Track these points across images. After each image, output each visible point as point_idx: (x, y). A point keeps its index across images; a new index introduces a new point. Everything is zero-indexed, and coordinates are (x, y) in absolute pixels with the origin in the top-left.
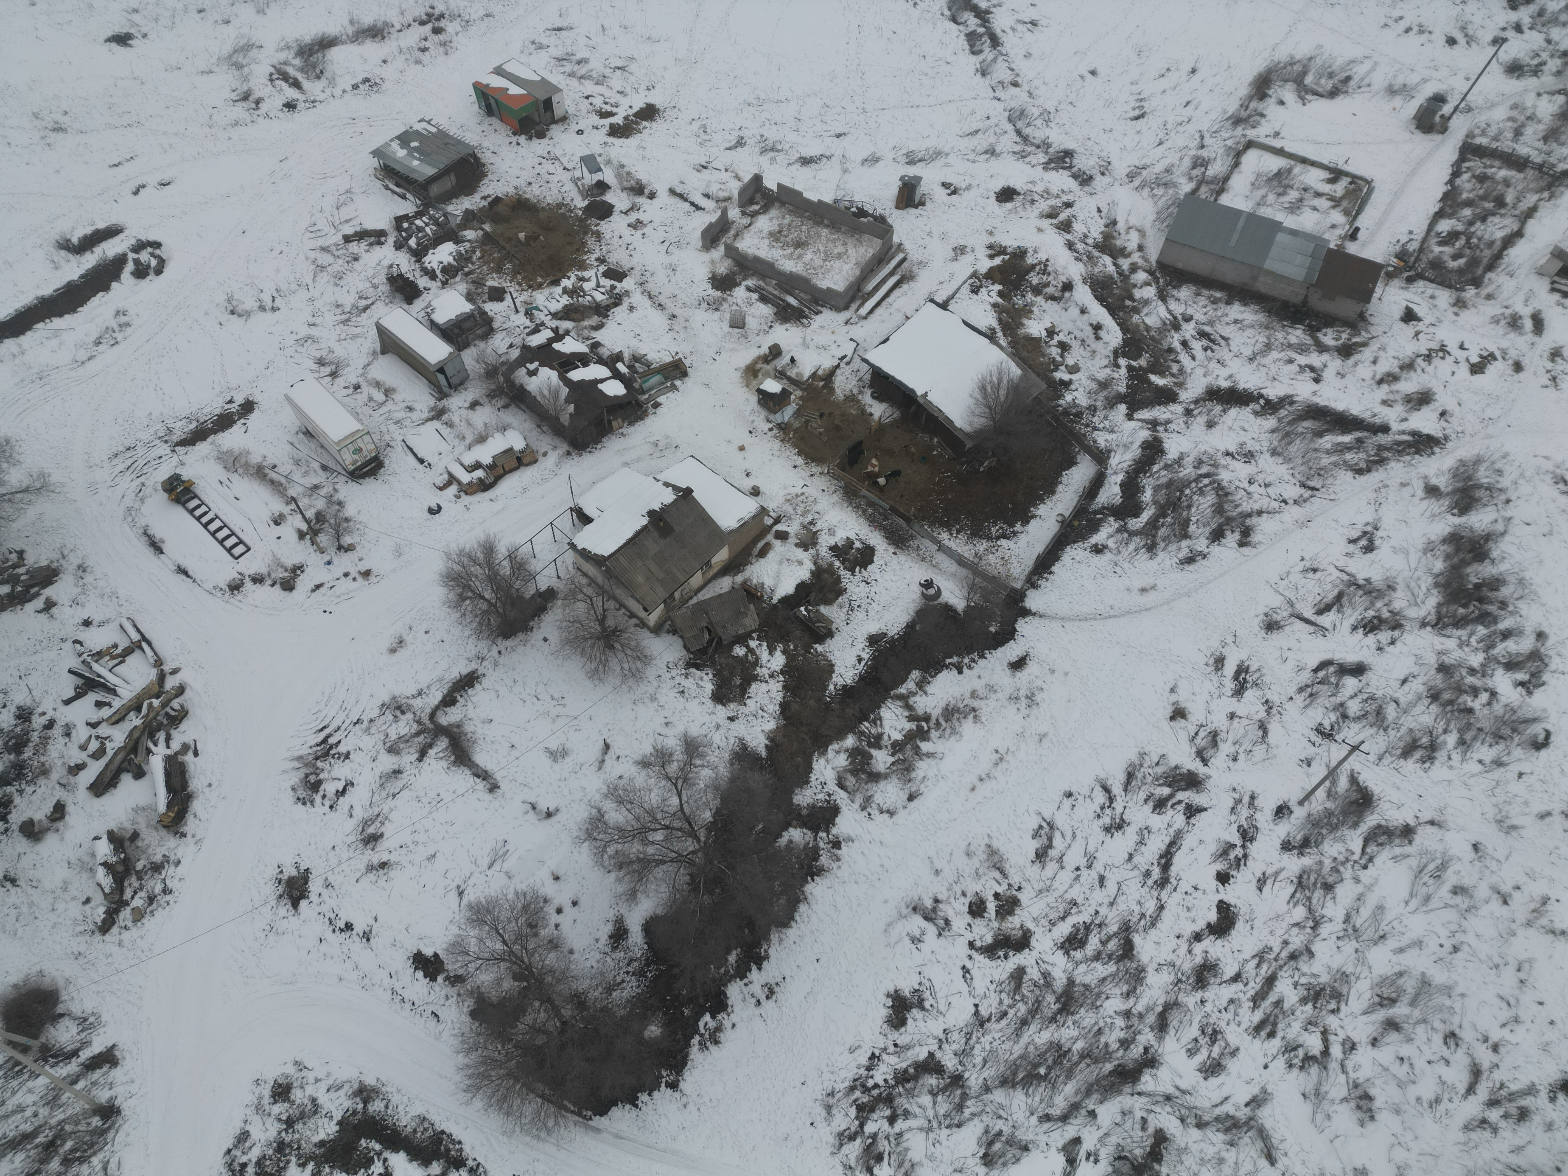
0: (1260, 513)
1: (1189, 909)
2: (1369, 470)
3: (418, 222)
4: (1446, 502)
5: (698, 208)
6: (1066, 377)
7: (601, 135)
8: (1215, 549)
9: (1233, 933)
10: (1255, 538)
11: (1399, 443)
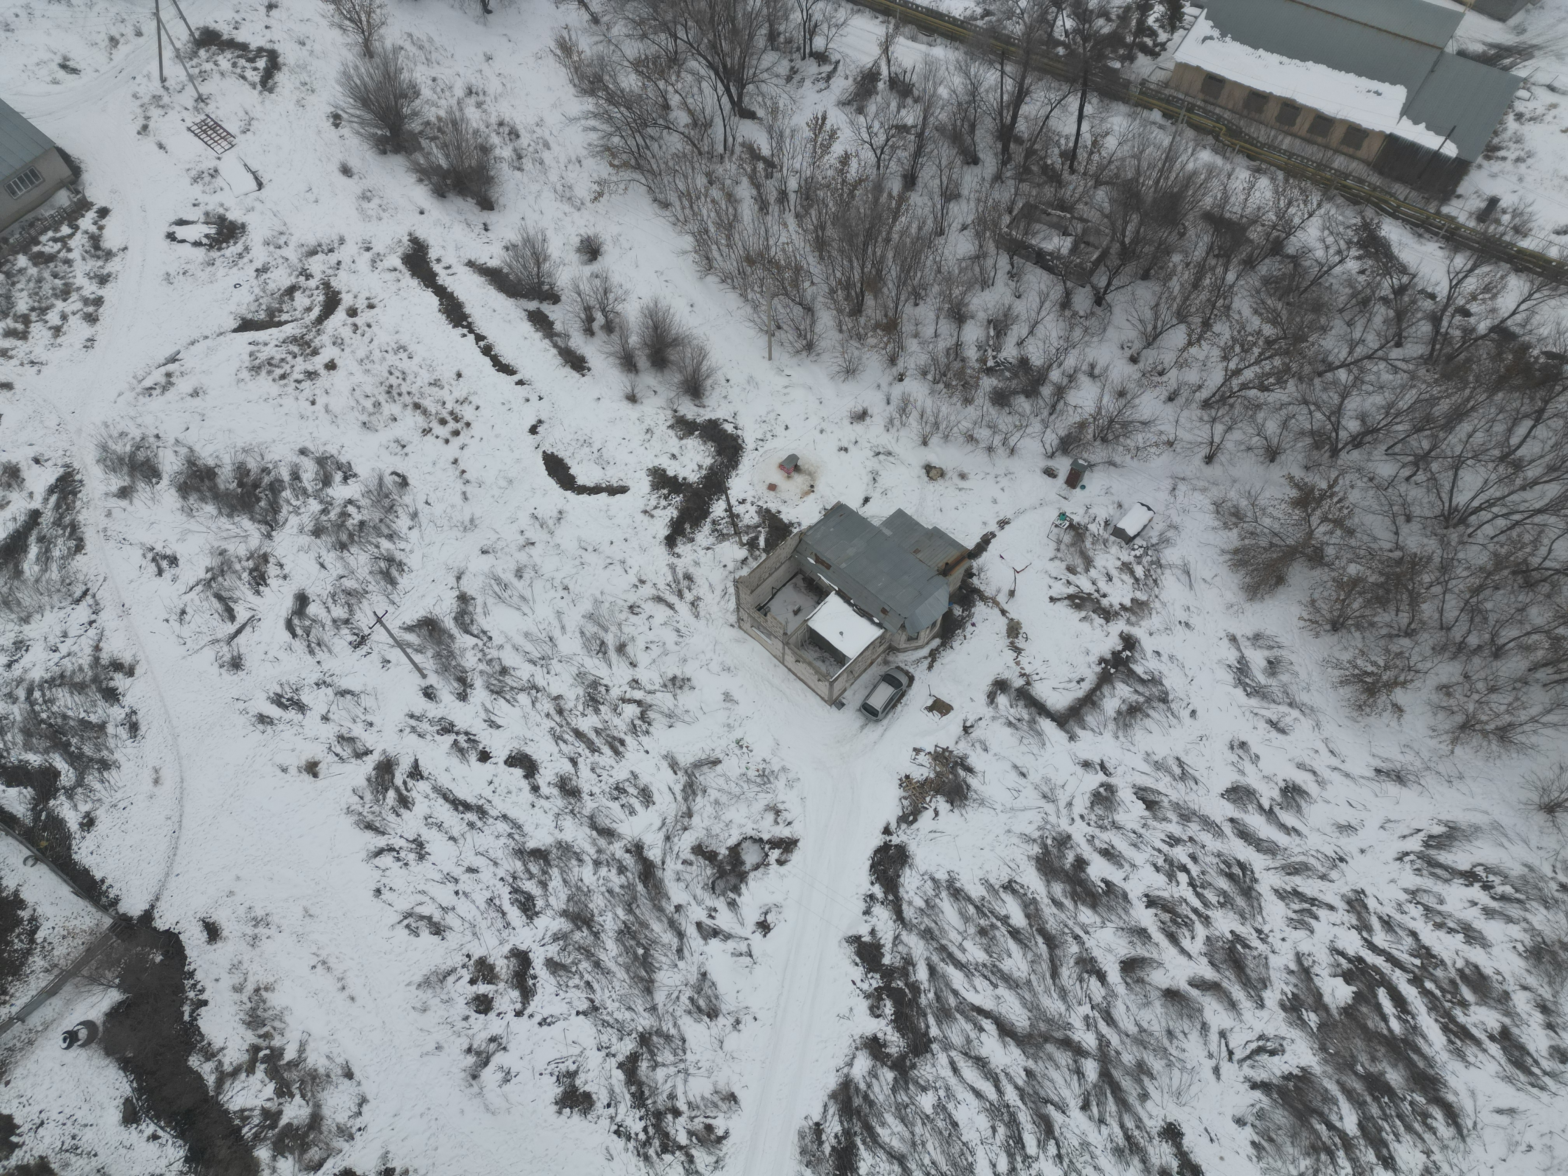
0: (97, 648)
1: (509, 792)
2: (81, 540)
4: (141, 485)
8: (128, 700)
9: (534, 757)
10: (127, 658)
11: (58, 506)
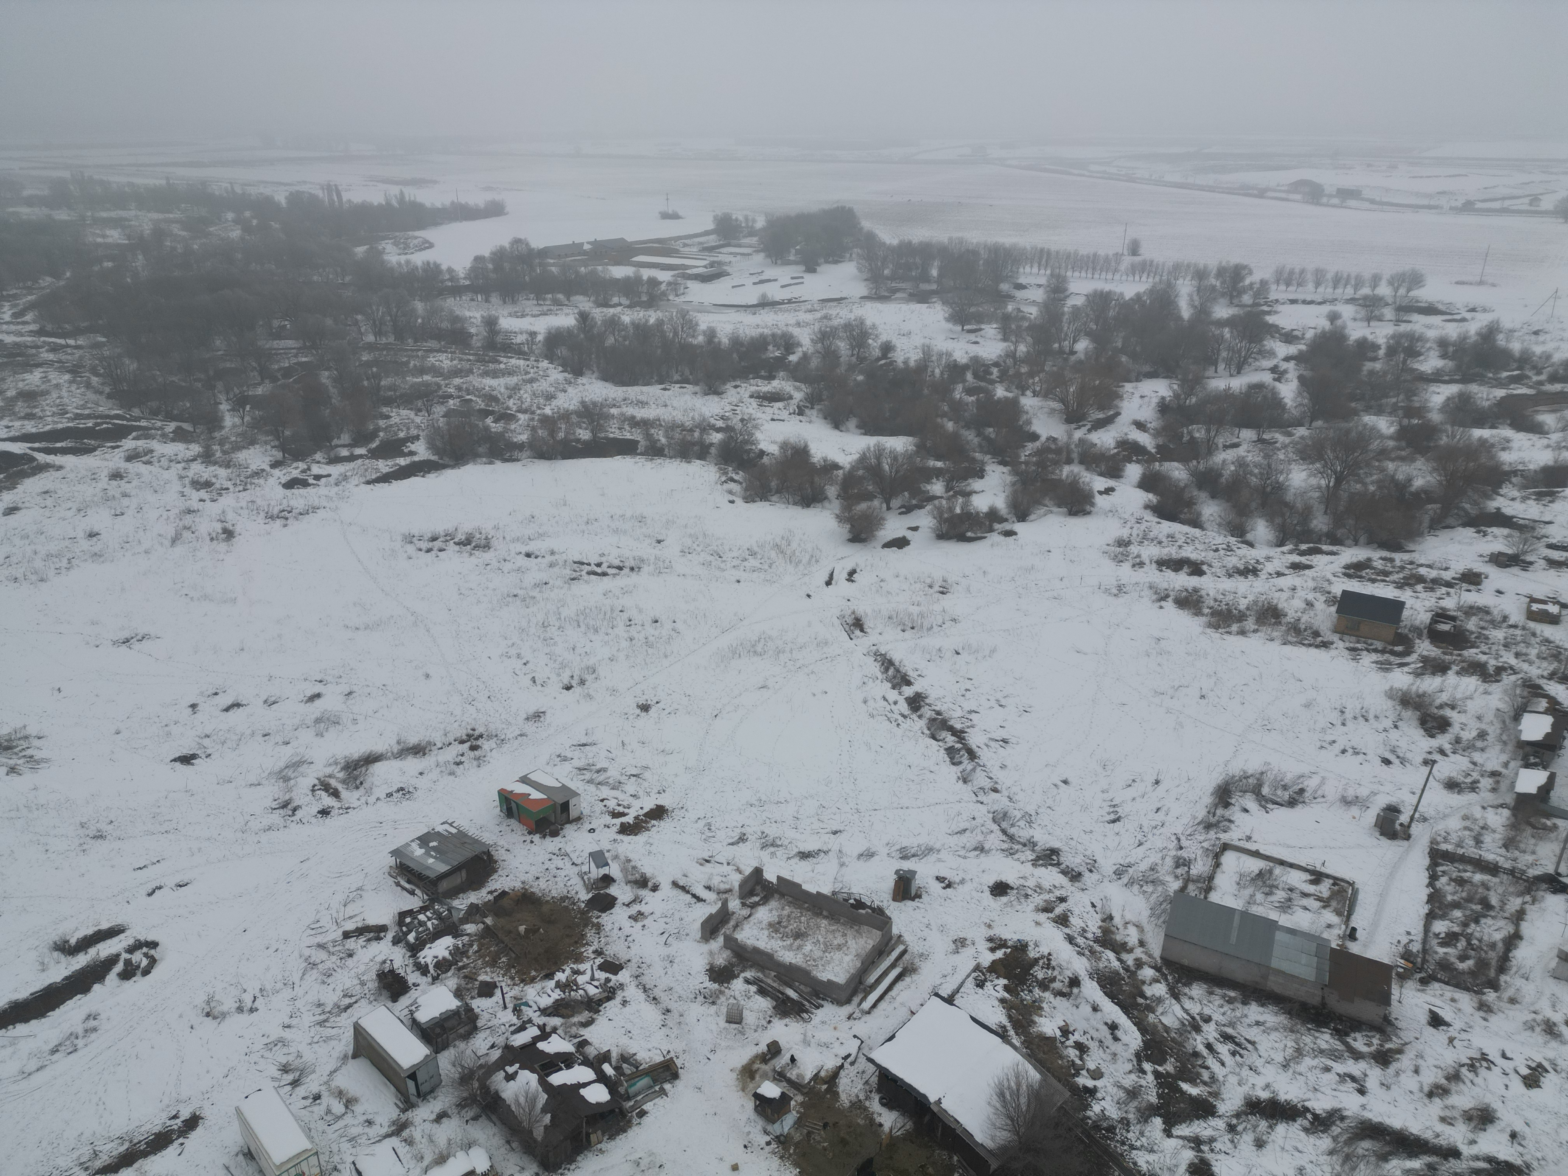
3: (422, 917)
5: (699, 899)
6: (1090, 1083)
7: (612, 833)
